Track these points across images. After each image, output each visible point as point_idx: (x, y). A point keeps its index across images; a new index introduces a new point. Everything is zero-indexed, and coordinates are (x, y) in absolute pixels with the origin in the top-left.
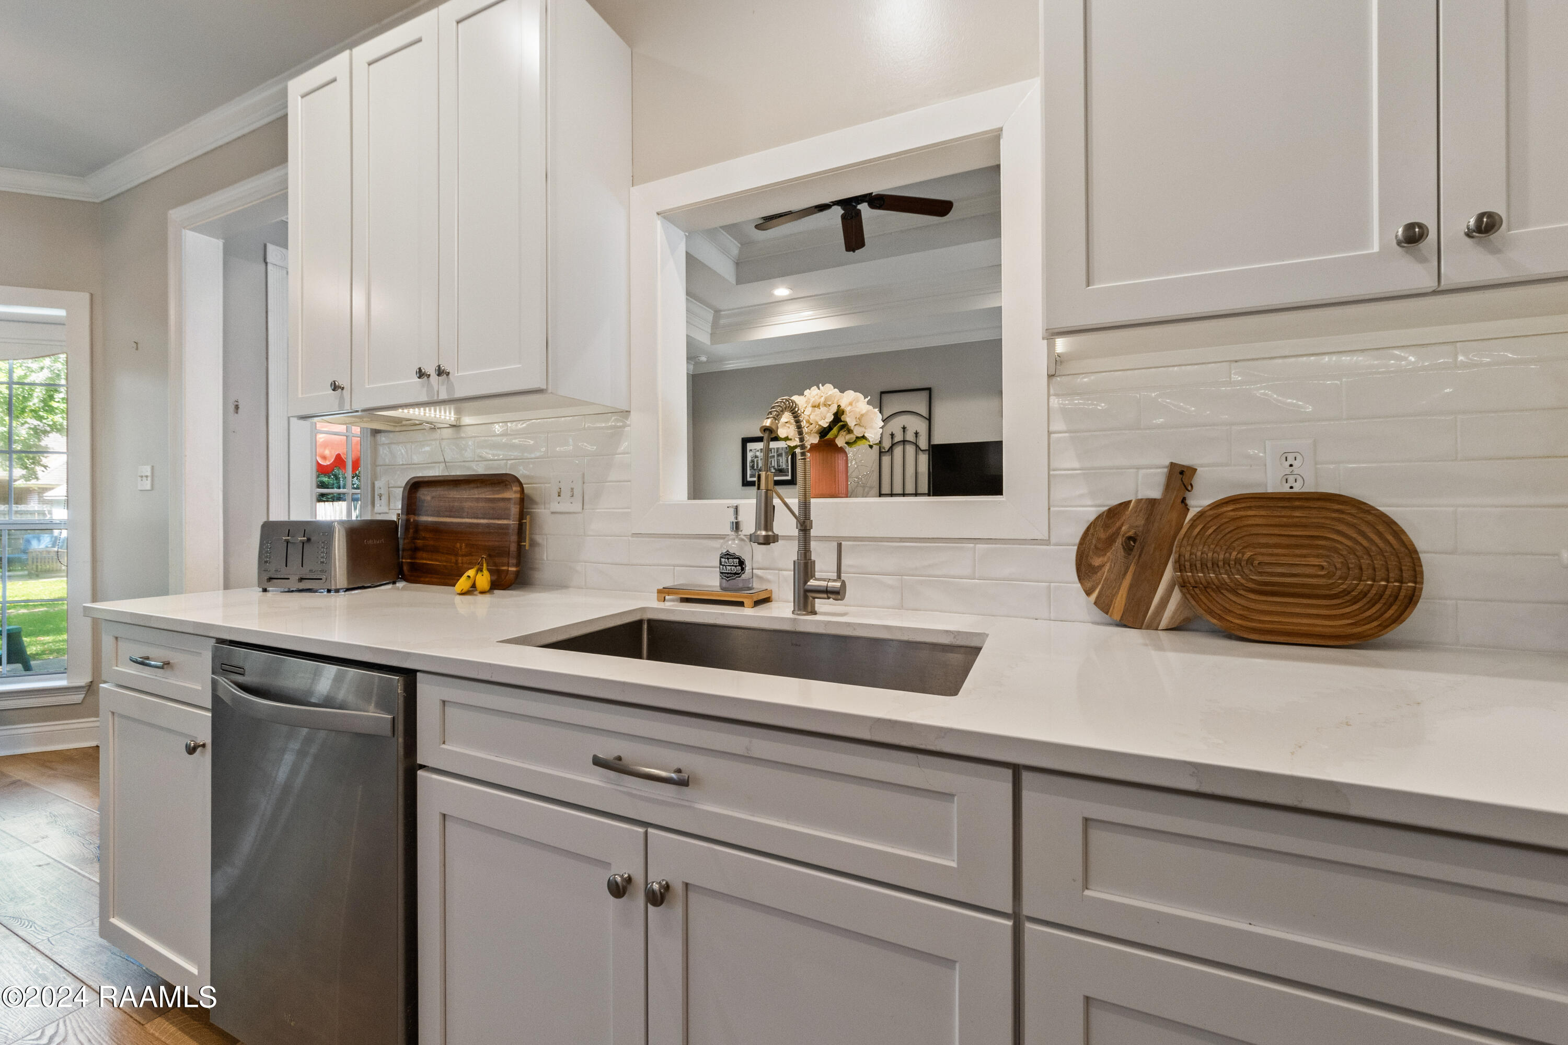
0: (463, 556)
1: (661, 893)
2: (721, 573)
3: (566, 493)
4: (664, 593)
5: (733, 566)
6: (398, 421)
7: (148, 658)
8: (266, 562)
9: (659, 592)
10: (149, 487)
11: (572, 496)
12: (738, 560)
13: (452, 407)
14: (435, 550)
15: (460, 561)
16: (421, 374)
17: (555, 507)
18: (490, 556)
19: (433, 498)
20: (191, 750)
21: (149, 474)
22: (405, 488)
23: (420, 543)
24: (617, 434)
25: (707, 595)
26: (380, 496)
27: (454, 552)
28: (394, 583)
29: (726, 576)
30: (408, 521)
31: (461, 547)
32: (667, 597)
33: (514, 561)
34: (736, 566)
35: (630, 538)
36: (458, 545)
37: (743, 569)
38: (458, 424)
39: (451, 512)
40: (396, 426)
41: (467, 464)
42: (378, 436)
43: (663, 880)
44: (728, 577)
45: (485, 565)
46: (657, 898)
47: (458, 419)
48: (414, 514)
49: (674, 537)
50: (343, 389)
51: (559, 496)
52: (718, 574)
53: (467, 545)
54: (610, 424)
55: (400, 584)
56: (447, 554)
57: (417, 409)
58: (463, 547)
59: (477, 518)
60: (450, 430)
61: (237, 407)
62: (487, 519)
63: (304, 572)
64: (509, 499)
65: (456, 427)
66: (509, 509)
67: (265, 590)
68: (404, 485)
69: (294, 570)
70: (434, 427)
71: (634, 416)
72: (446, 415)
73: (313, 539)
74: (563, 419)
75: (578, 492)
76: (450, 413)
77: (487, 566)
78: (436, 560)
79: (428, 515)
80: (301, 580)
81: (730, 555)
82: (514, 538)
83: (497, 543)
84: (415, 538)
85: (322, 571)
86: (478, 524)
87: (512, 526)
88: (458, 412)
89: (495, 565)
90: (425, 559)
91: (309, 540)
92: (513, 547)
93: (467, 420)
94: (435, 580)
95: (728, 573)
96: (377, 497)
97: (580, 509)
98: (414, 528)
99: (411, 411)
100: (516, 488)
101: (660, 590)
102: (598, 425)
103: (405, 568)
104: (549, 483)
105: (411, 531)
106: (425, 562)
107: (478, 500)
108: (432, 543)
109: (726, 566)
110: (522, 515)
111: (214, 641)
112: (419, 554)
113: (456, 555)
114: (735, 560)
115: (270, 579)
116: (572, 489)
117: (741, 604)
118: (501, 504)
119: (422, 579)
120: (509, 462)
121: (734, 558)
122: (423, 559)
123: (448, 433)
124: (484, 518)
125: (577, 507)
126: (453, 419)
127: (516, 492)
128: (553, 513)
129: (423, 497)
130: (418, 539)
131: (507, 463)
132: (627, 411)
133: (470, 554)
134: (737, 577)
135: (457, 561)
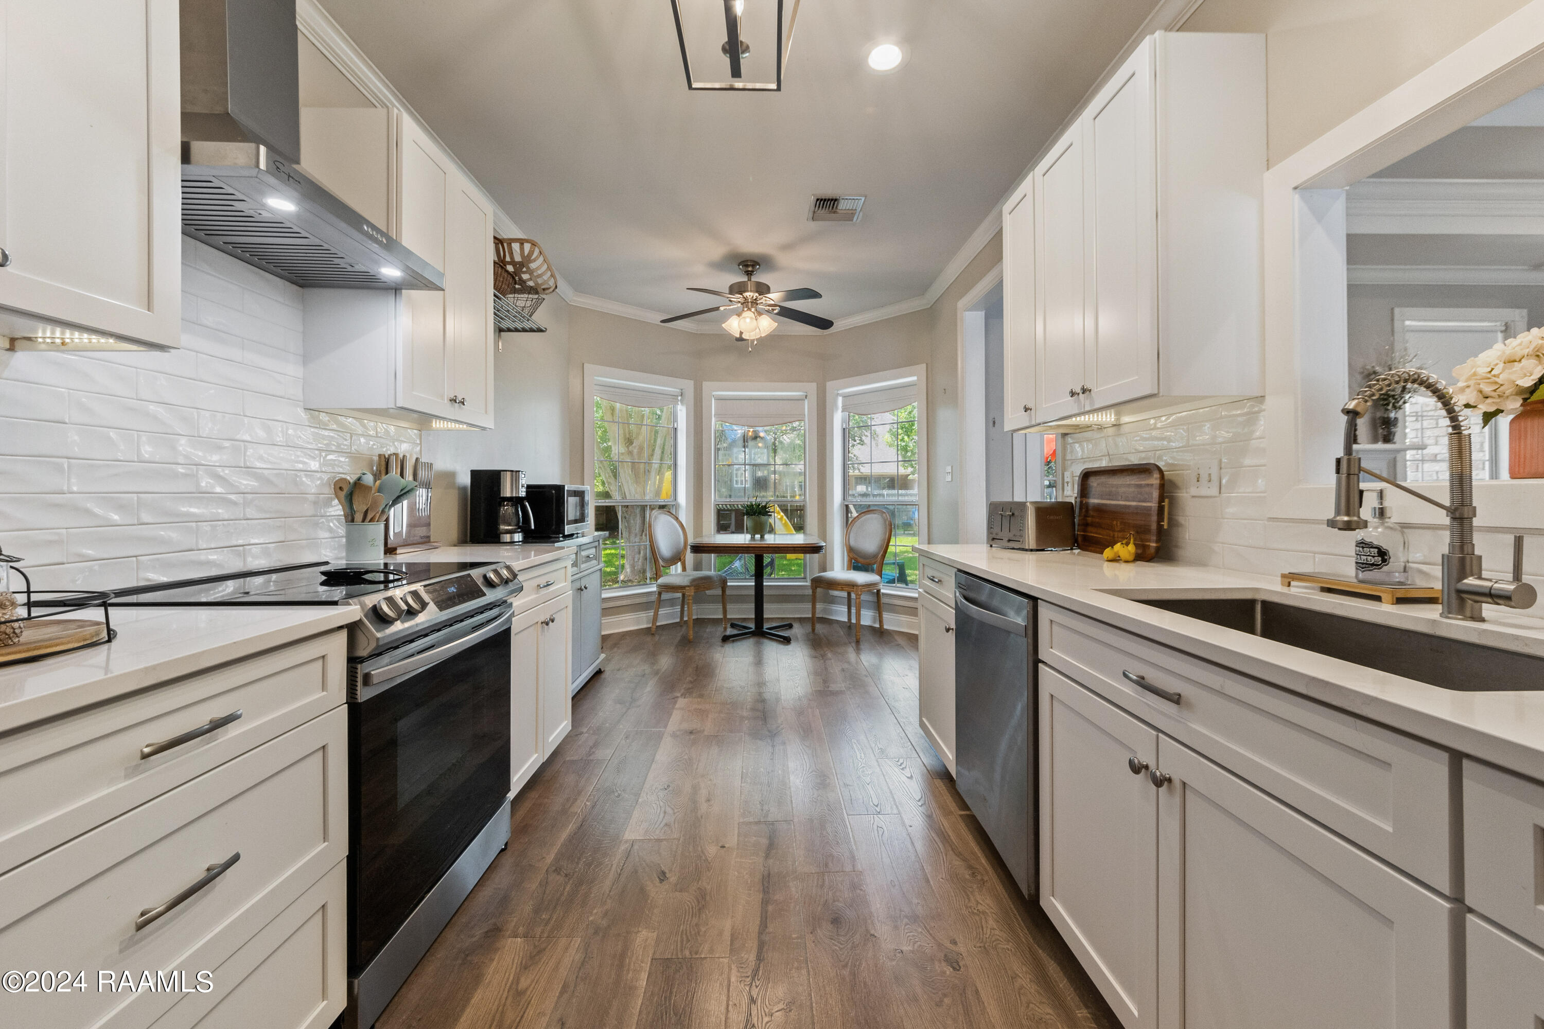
0: (1120, 531)
1: (1161, 780)
2: (1357, 563)
3: (1204, 478)
4: (1289, 578)
5: (1369, 556)
6: (1077, 427)
7: (934, 577)
8: (991, 528)
9: (1284, 576)
10: (950, 480)
11: (1210, 481)
12: (1377, 550)
13: (1113, 411)
14: (1099, 526)
15: (1116, 536)
16: (1073, 394)
17: (1193, 491)
18: (1137, 532)
19: (1098, 484)
20: (948, 630)
21: (950, 471)
22: (1079, 477)
23: (1089, 519)
24: (1252, 418)
25: (1343, 585)
26: (1068, 483)
27: (1111, 528)
28: (1072, 549)
29: (1362, 566)
30: (1081, 502)
31: (1117, 524)
32: (1293, 583)
33: (1155, 538)
34: (1374, 557)
35: (1266, 522)
36: (1115, 523)
37: (1384, 561)
38: (1118, 423)
39: (1111, 496)
40: (1076, 429)
41: (1125, 456)
42: (1066, 437)
43: (1168, 774)
44: (1363, 568)
45: (1132, 540)
46: (1160, 782)
47: (1118, 419)
48: (1086, 497)
49: (1313, 523)
50: (1031, 409)
51: (1198, 481)
52: (1354, 564)
53: (1121, 523)
54: (1245, 410)
55: (1077, 551)
56: (1108, 529)
57: (1083, 417)
58: (1119, 524)
59: (1129, 501)
60: (1114, 429)
61: (994, 423)
62: (1136, 501)
63: (1011, 536)
64: (1152, 485)
65: (1117, 425)
66: (1152, 494)
67: (991, 546)
68: (1079, 474)
69: (1006, 535)
70: (1101, 428)
71: (1270, 401)
72: (1108, 418)
73: (1016, 514)
74: (1201, 410)
75: (1215, 478)
76: (1111, 416)
77: (1134, 541)
78: (1100, 534)
79: (1095, 498)
80: (1009, 541)
81: (1366, 544)
82: (1154, 518)
83: (1143, 522)
84: (1086, 516)
85: (1020, 536)
86: (1129, 506)
87: (1153, 508)
88: (1118, 414)
89: (1142, 540)
90: (1093, 533)
91: (1013, 514)
92: (1154, 526)
93: (1126, 419)
94: (1098, 550)
95: (1363, 564)
96: (1066, 485)
97: (1217, 494)
98: (1084, 506)
99: (1078, 419)
100: (1156, 475)
101: (1285, 574)
102: (1234, 412)
103: (1080, 539)
104: (1190, 470)
105: (1084, 510)
106: (1092, 535)
107: (1129, 486)
108: (1097, 520)
109: (1360, 555)
110: (1161, 499)
111: (956, 570)
112: (1090, 529)
113: (1114, 531)
114: (1372, 550)
115: (993, 539)
116: (1210, 474)
117: (1378, 599)
118: (1147, 489)
119: (1090, 548)
120: (1157, 452)
121: (1372, 547)
122: (1091, 532)
123: (1111, 431)
124: (1134, 501)
125: (1214, 491)
126: (1113, 420)
127: (1156, 479)
128: (1193, 497)
129: (1091, 484)
130: (1089, 517)
131: (1155, 454)
132: (1261, 397)
133: (1122, 531)
134: (1375, 569)
135: (1114, 535)
